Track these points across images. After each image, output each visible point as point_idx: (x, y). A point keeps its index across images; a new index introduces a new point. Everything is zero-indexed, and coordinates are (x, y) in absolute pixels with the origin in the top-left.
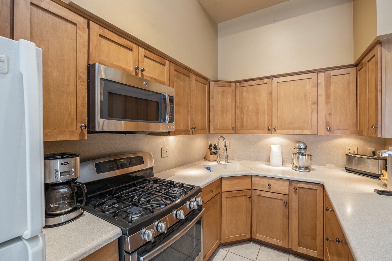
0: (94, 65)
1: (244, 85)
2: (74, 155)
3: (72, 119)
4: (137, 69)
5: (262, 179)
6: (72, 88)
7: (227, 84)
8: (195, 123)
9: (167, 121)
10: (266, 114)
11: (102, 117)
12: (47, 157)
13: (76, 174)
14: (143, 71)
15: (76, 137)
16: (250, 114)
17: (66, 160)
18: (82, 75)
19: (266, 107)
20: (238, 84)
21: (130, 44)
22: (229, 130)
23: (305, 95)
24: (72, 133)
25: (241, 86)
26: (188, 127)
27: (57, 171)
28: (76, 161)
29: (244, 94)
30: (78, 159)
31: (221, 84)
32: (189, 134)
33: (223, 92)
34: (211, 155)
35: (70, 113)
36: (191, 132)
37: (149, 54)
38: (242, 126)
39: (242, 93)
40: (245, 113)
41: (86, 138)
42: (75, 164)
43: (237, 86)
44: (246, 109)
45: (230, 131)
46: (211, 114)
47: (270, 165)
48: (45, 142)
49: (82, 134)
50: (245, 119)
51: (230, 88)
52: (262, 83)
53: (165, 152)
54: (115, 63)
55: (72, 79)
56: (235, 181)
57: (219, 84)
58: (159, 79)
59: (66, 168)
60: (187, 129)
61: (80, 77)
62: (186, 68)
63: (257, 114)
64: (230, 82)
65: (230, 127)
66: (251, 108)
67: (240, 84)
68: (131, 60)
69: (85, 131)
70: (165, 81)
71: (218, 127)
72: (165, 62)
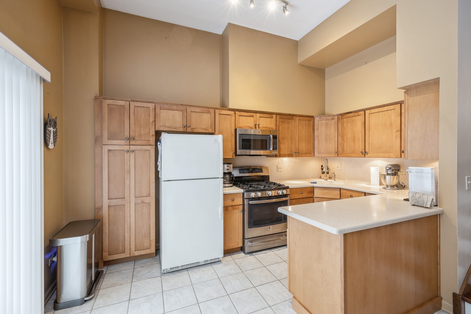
0: (237, 129)
1: (344, 117)
2: (231, 164)
3: (230, 150)
4: (256, 125)
5: (347, 192)
6: (230, 139)
7: (330, 118)
8: (298, 149)
9: (271, 149)
10: (360, 141)
11: (239, 149)
12: (224, 164)
13: (231, 171)
14: (259, 125)
15: (231, 157)
16: (349, 141)
17: (228, 165)
18: (233, 133)
19: (360, 135)
20: (340, 116)
21: (252, 114)
22: (333, 153)
23: (391, 124)
24: (230, 155)
25: (342, 118)
26: (292, 152)
27: (225, 169)
28: (231, 165)
29: (345, 125)
30: (232, 165)
31: (325, 118)
32: (292, 156)
33: (327, 124)
34: (323, 174)
35: (229, 148)
36: (294, 155)
37: (262, 115)
38: (343, 150)
39: (343, 123)
40: (345, 140)
41: (234, 157)
42: (231, 167)
43: (339, 117)
44: (346, 136)
45: (333, 155)
46: (316, 142)
47: (370, 184)
48: (223, 158)
49: (233, 156)
50: (345, 145)
51: (333, 120)
52: (357, 115)
53: (280, 168)
54: (245, 125)
55: (230, 136)
56: (326, 191)
57: (323, 119)
58: (269, 126)
59: (228, 168)
60: (291, 153)
61: (232, 134)
62: (289, 115)
63: (354, 141)
64: (334, 116)
65: (333, 151)
66: (349, 136)
67: (341, 117)
68: (253, 121)
69: (234, 155)
70: (273, 126)
71: (322, 152)
72: (273, 116)
